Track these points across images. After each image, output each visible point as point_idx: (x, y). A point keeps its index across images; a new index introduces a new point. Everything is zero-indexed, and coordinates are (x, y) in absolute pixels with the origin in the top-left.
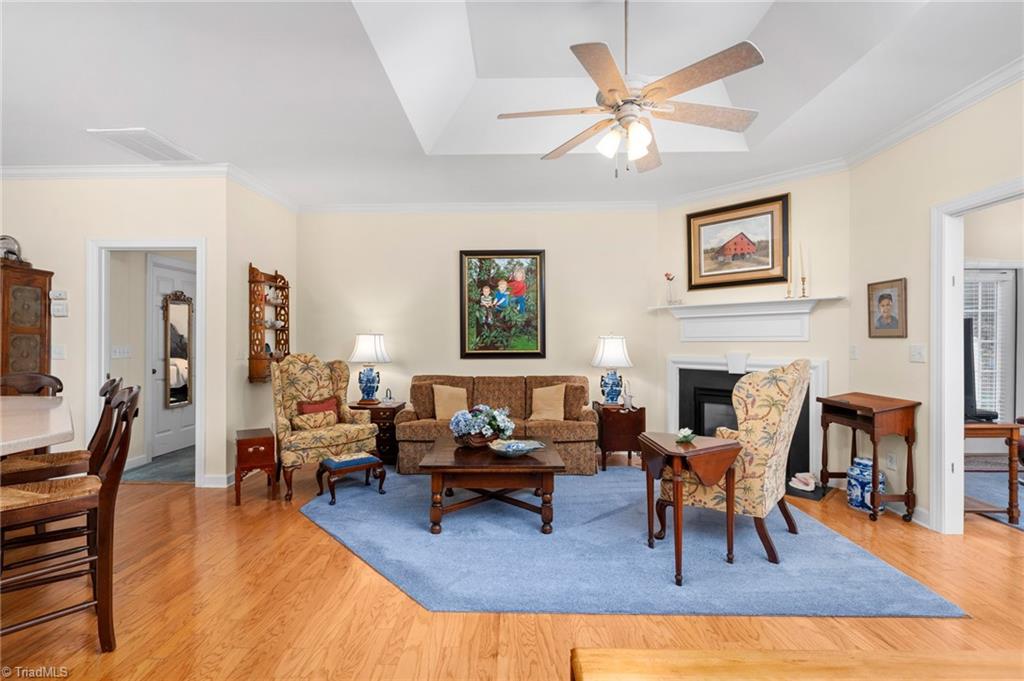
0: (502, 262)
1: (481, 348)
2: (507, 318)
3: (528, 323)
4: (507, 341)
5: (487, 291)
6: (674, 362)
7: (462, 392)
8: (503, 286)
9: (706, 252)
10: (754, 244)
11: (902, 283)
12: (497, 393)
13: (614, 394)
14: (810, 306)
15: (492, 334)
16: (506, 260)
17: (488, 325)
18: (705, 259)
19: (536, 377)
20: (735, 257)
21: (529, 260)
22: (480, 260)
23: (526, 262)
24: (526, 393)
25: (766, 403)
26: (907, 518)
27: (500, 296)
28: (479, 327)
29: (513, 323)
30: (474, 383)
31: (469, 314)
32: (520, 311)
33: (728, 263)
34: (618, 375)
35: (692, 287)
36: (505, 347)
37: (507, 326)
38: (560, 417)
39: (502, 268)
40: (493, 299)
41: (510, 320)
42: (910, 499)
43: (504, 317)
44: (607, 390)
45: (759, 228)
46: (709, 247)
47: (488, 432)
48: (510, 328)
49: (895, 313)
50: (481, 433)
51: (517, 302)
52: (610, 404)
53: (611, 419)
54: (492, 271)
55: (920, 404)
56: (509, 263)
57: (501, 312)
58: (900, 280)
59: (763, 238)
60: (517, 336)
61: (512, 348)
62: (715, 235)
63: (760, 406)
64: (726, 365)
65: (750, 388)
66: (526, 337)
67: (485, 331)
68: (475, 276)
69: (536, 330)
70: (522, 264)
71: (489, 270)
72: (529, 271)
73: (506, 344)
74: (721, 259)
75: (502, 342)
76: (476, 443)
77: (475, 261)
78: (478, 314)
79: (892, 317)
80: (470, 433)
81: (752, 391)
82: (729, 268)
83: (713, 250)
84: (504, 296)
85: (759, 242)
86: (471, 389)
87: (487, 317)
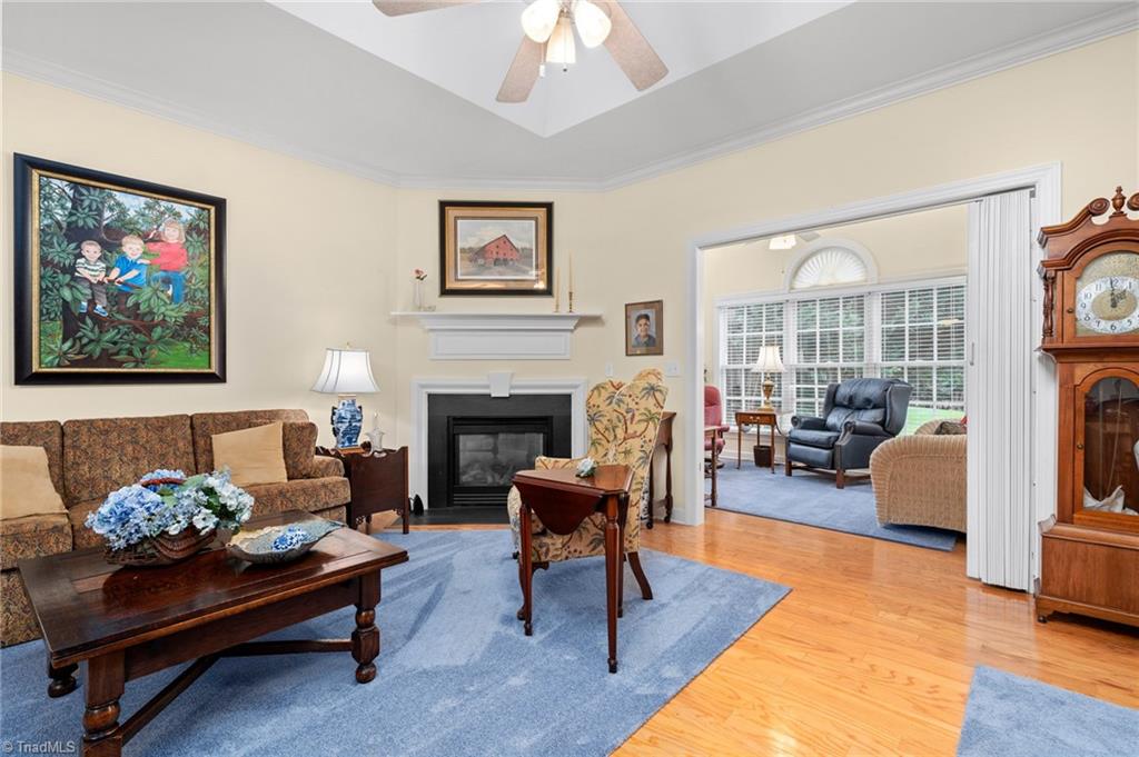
0: (133, 203)
1: (74, 364)
2: (143, 308)
3: (191, 321)
4: (143, 351)
5: (91, 250)
6: (423, 386)
7: (36, 455)
8: (132, 247)
9: (463, 250)
10: (517, 250)
11: (657, 305)
12: (130, 449)
13: (353, 432)
14: (575, 322)
15: (108, 336)
16: (143, 199)
17: (97, 319)
18: (462, 259)
19: (214, 415)
20: (496, 262)
21: (193, 210)
22: (75, 186)
23: (187, 212)
24: (194, 443)
25: (644, 417)
26: (667, 520)
27: (128, 266)
28: (71, 322)
29: (158, 319)
30: (63, 434)
31: (42, 291)
32: (172, 298)
33: (490, 268)
34: (357, 405)
35: (445, 292)
36: (137, 363)
37: (143, 323)
38: (281, 476)
39: (132, 213)
40: (108, 270)
41: (151, 313)
42: (669, 502)
43: (137, 305)
44: (343, 427)
45: (523, 233)
46: (467, 246)
47: (205, 522)
48: (150, 328)
49: (653, 332)
50: (190, 528)
51: (167, 282)
52: (346, 449)
53: (362, 468)
54: (107, 214)
55: (675, 414)
56: (149, 207)
57: (128, 295)
58: (658, 302)
59: (528, 246)
60: (167, 343)
61: (156, 363)
62: (473, 233)
63: (639, 421)
64: (488, 387)
65: (629, 400)
66: (187, 345)
67: (88, 330)
68: (60, 214)
69: (208, 333)
70: (178, 215)
71: (100, 213)
72: (192, 229)
73: (138, 355)
74: (481, 261)
75: (130, 353)
76: (176, 552)
77: (59, 184)
78: (67, 294)
79: (649, 337)
80: (164, 533)
81: (632, 405)
82: (492, 274)
83: (471, 249)
84: (134, 265)
85: (523, 249)
86: (56, 447)
87: (92, 303)
